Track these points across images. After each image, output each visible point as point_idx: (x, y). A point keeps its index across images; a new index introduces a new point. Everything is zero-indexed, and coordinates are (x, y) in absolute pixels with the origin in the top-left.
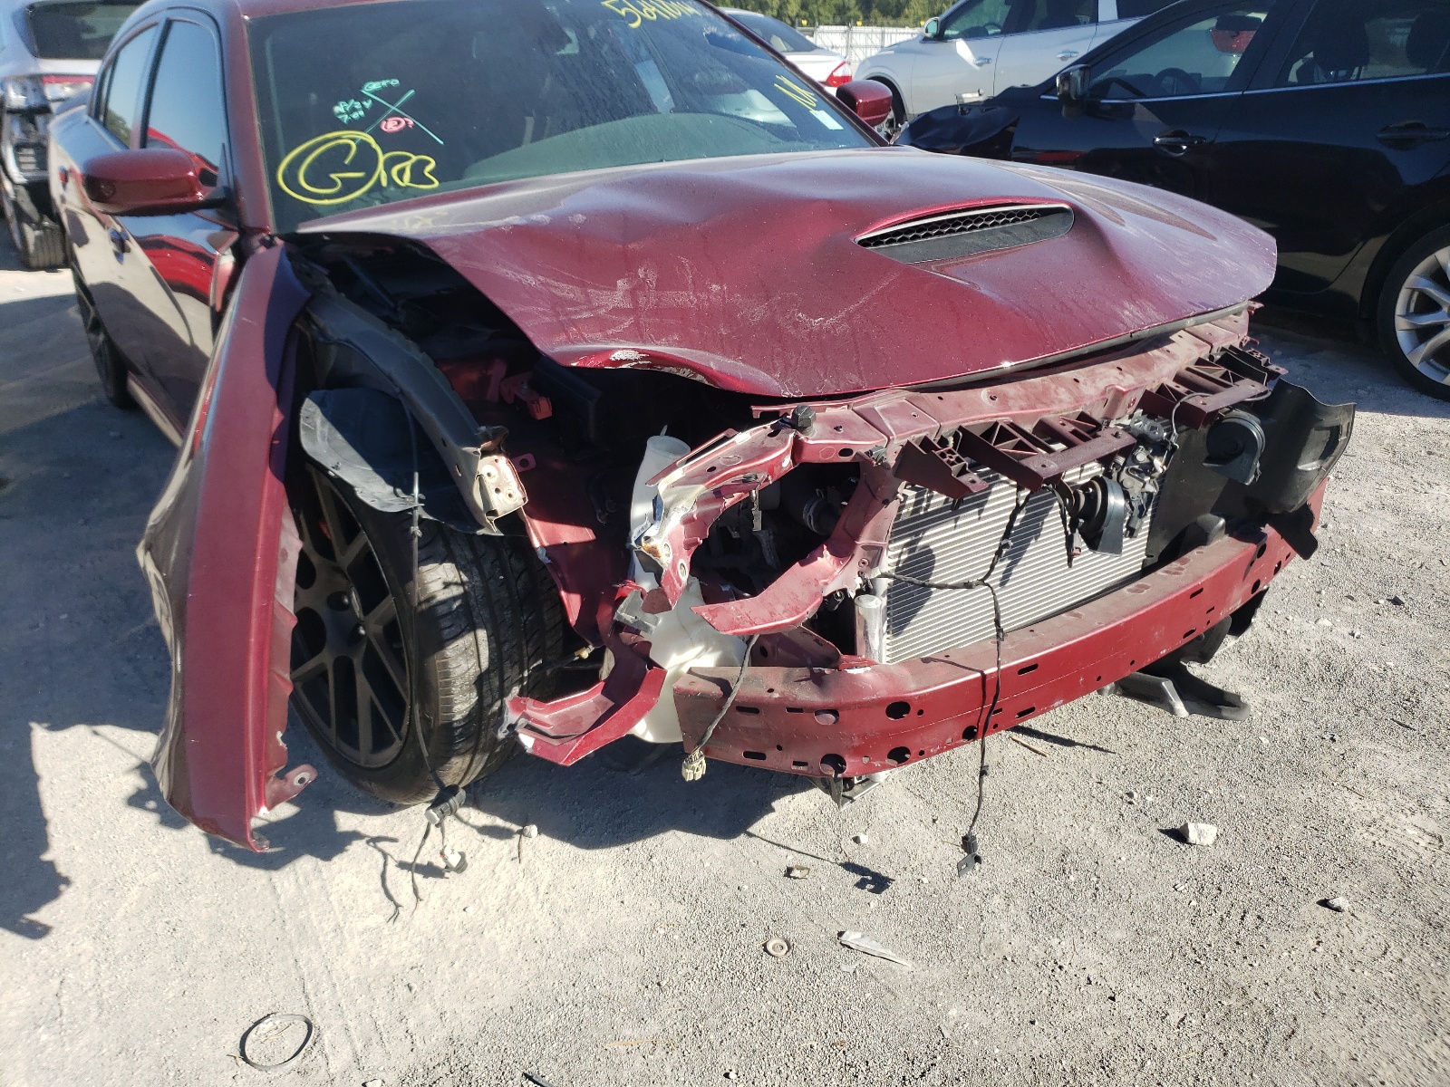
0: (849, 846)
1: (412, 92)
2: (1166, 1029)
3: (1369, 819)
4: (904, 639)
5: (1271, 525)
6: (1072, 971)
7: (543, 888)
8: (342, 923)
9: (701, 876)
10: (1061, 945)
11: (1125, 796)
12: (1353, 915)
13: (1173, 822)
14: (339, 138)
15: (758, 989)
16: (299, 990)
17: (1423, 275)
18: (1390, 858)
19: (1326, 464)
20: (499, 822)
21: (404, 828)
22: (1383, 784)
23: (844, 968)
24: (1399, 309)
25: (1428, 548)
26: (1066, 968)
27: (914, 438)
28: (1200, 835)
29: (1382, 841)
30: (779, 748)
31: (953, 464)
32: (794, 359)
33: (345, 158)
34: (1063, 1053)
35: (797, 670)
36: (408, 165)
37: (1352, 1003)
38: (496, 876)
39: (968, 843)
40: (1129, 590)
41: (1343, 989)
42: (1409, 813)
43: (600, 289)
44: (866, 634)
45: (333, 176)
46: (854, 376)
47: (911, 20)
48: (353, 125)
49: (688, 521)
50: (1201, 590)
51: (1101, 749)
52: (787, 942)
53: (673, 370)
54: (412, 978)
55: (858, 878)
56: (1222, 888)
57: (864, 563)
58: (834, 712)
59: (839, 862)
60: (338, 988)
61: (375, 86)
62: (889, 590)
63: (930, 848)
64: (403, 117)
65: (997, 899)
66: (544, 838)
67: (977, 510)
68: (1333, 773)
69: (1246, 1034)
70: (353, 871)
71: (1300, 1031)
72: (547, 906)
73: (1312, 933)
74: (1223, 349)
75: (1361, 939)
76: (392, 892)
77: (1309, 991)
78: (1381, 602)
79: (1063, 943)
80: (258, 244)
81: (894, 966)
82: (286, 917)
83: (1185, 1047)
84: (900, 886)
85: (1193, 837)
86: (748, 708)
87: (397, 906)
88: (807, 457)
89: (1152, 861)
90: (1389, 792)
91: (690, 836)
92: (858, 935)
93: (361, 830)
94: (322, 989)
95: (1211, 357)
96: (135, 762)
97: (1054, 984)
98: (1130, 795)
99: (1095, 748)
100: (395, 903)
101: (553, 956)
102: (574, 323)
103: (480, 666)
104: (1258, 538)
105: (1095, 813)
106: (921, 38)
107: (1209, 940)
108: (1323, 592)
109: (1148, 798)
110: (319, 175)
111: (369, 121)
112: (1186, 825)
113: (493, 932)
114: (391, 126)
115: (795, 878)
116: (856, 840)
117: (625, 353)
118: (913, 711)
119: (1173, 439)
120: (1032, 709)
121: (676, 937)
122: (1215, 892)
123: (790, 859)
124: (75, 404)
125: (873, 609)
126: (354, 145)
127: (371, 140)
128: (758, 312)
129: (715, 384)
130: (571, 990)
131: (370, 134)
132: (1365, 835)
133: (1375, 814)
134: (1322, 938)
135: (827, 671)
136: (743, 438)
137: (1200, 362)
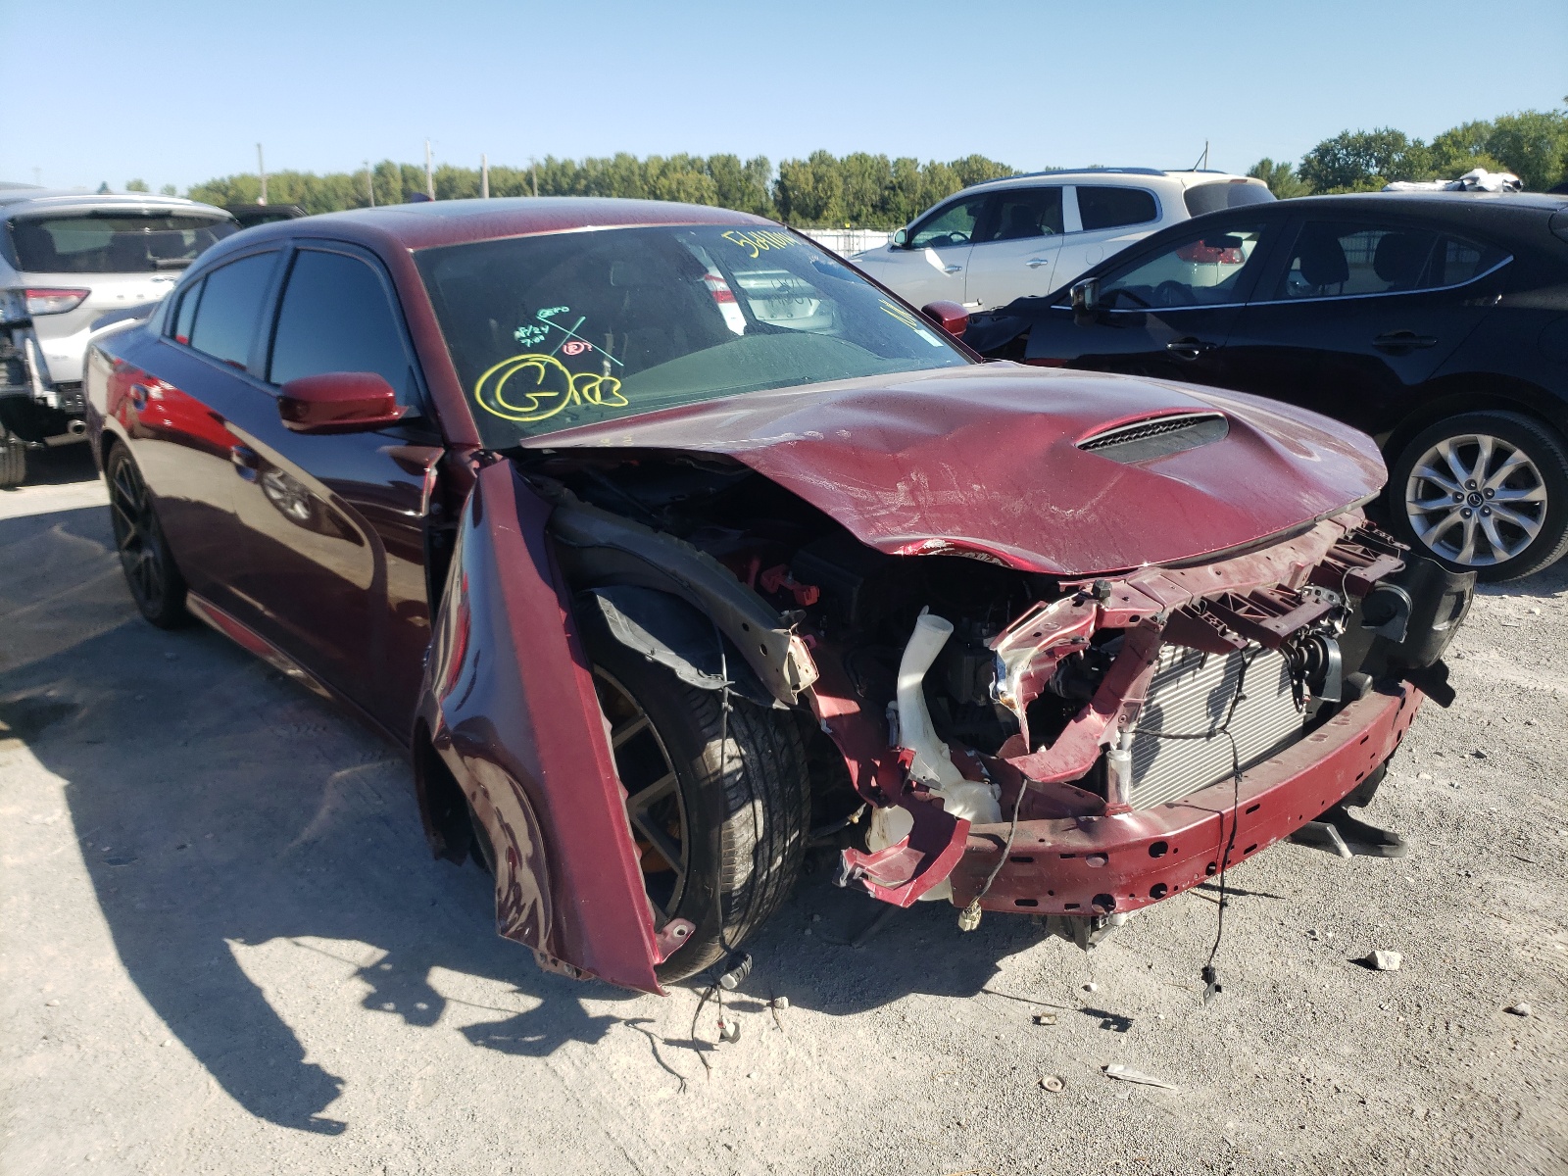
0: (1083, 995)
1: (584, 318)
2: (1417, 1123)
3: (1522, 940)
4: (1141, 790)
5: (1408, 680)
6: (1320, 1083)
7: (814, 1051)
8: (636, 1097)
9: (957, 1030)
10: (1303, 1062)
11: (1308, 935)
12: (1535, 1017)
13: (1360, 951)
14: (526, 360)
15: (1050, 1121)
16: (622, 1158)
17: (1427, 464)
18: (1549, 970)
19: (1455, 624)
20: (746, 998)
21: (657, 1010)
22: (1522, 909)
23: (1119, 1096)
24: (1409, 497)
25: (1489, 708)
26: (1314, 1080)
27: (1178, 606)
28: (1388, 961)
29: (1539, 956)
30: (1051, 893)
31: (1217, 626)
32: (1062, 544)
33: (538, 380)
34: (1338, 1151)
35: (1063, 821)
36: (596, 385)
37: (1558, 1086)
38: (765, 1045)
39: (1208, 974)
40: (1312, 739)
41: (1547, 1077)
42: (1553, 932)
43: (886, 491)
44: (1118, 785)
45: (529, 395)
46: (1117, 557)
47: (831, 221)
48: (535, 349)
49: (1026, 678)
50: (1367, 738)
51: (1272, 896)
52: (1059, 1078)
53: (973, 555)
54: (725, 1138)
55: (1101, 1020)
56: (1421, 1004)
57: (1123, 719)
58: (1104, 855)
59: (1078, 1008)
60: (659, 1152)
61: (548, 313)
62: (1132, 746)
63: (1155, 989)
64: (581, 341)
65: (1231, 1029)
66: (795, 1009)
67: (1191, 672)
68: (1478, 903)
69: (1483, 1119)
70: (624, 1050)
71: (1524, 1113)
72: (825, 1067)
73: (1507, 1037)
74: (1353, 531)
75: (1548, 1036)
76: (671, 1067)
77: (1521, 1081)
78: (1466, 756)
79: (1302, 1060)
80: (470, 459)
81: (1162, 1090)
82: (578, 1096)
83: (1437, 1136)
84: (1140, 1022)
85: (1381, 963)
86: (1023, 858)
87: (682, 1079)
88: (1108, 623)
89: (1353, 985)
90: (1529, 916)
91: (932, 997)
92: (1121, 1067)
93: (614, 1014)
94: (645, 1156)
95: (1346, 537)
96: (353, 968)
97: (1308, 1094)
98: (1312, 933)
99: (1265, 895)
100: (679, 1077)
101: (850, 1108)
102: (877, 519)
103: (756, 836)
104: (1400, 692)
105: (1287, 950)
106: (889, 247)
107: (1425, 1048)
108: (1414, 750)
109: (1328, 934)
110: (516, 392)
111: (550, 344)
112: (1373, 953)
113: (783, 1092)
114: (572, 349)
115: (1044, 1024)
116: (1087, 988)
117: (934, 543)
118: (1170, 850)
119: (1347, 605)
120: (1255, 846)
121: (956, 1083)
122: (1416, 1009)
123: (1035, 1011)
124: (114, 625)
125: (1122, 760)
126: (542, 367)
127: (556, 362)
128: (1018, 506)
129: (1008, 564)
130: (881, 1136)
131: (554, 356)
132: (1523, 952)
133: (1524, 935)
134: (1517, 1038)
135: (1095, 818)
136: (1053, 608)
137: (1339, 541)
